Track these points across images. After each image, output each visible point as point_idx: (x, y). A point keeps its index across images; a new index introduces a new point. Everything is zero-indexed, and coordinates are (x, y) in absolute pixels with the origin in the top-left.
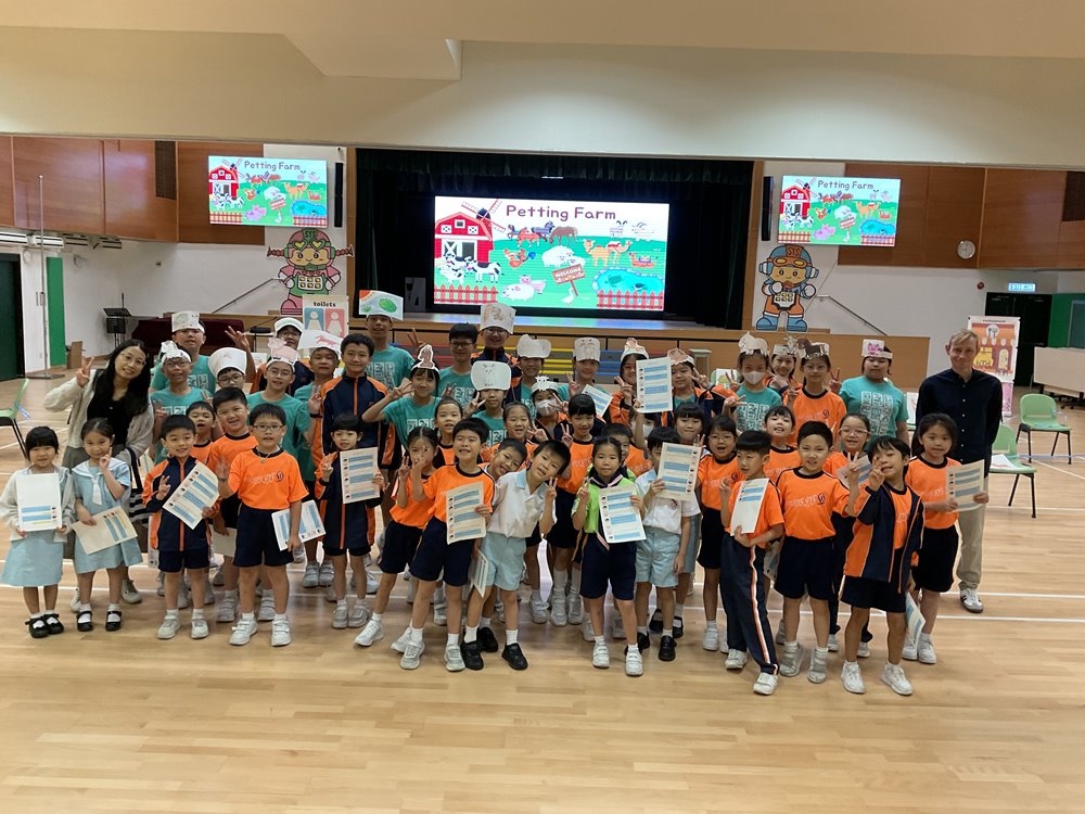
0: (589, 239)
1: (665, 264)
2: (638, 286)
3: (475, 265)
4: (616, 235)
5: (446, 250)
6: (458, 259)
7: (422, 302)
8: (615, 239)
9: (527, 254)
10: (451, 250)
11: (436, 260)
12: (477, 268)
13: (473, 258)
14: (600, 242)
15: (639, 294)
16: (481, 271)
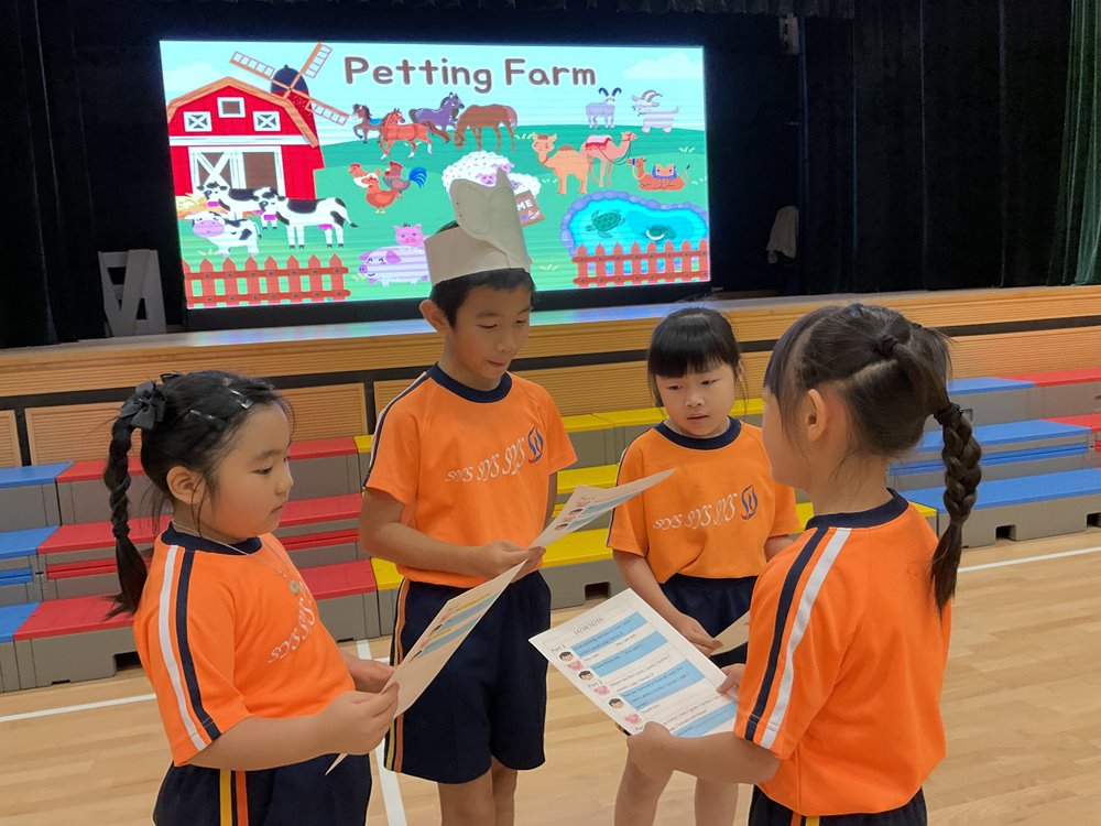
0: (543, 132)
1: (705, 179)
2: (656, 230)
3: (282, 207)
4: (601, 121)
5: (204, 174)
6: (238, 195)
7: (156, 307)
8: (600, 129)
9: (405, 174)
10: (215, 175)
11: (182, 203)
12: (286, 213)
13: (274, 192)
14: (569, 137)
15: (660, 249)
16: (299, 221)
